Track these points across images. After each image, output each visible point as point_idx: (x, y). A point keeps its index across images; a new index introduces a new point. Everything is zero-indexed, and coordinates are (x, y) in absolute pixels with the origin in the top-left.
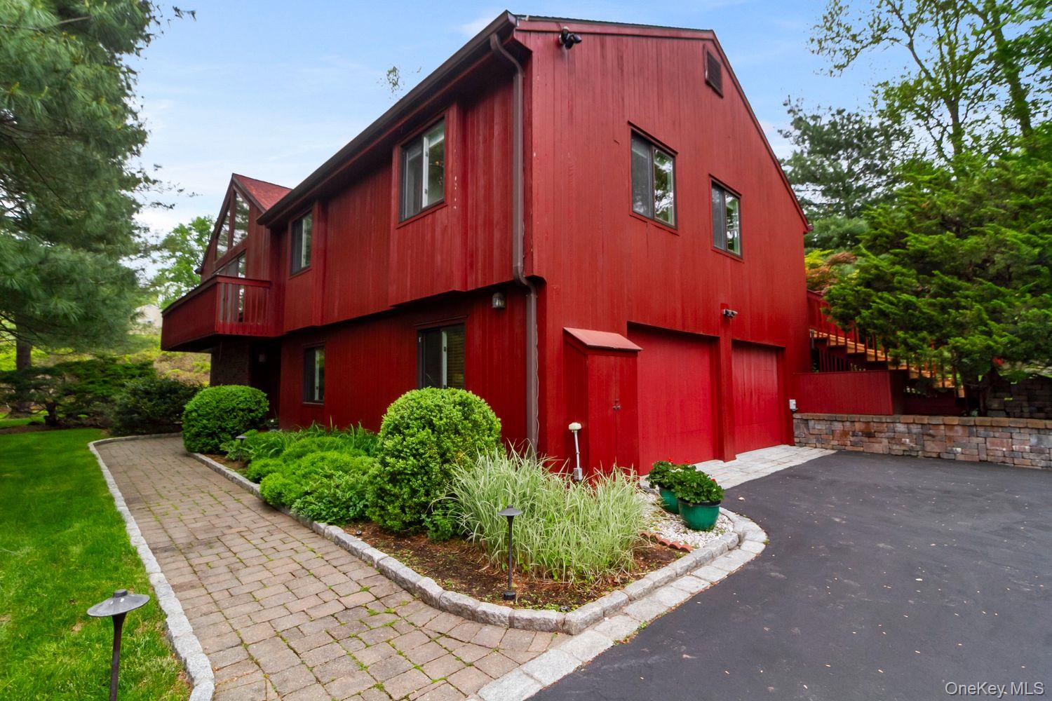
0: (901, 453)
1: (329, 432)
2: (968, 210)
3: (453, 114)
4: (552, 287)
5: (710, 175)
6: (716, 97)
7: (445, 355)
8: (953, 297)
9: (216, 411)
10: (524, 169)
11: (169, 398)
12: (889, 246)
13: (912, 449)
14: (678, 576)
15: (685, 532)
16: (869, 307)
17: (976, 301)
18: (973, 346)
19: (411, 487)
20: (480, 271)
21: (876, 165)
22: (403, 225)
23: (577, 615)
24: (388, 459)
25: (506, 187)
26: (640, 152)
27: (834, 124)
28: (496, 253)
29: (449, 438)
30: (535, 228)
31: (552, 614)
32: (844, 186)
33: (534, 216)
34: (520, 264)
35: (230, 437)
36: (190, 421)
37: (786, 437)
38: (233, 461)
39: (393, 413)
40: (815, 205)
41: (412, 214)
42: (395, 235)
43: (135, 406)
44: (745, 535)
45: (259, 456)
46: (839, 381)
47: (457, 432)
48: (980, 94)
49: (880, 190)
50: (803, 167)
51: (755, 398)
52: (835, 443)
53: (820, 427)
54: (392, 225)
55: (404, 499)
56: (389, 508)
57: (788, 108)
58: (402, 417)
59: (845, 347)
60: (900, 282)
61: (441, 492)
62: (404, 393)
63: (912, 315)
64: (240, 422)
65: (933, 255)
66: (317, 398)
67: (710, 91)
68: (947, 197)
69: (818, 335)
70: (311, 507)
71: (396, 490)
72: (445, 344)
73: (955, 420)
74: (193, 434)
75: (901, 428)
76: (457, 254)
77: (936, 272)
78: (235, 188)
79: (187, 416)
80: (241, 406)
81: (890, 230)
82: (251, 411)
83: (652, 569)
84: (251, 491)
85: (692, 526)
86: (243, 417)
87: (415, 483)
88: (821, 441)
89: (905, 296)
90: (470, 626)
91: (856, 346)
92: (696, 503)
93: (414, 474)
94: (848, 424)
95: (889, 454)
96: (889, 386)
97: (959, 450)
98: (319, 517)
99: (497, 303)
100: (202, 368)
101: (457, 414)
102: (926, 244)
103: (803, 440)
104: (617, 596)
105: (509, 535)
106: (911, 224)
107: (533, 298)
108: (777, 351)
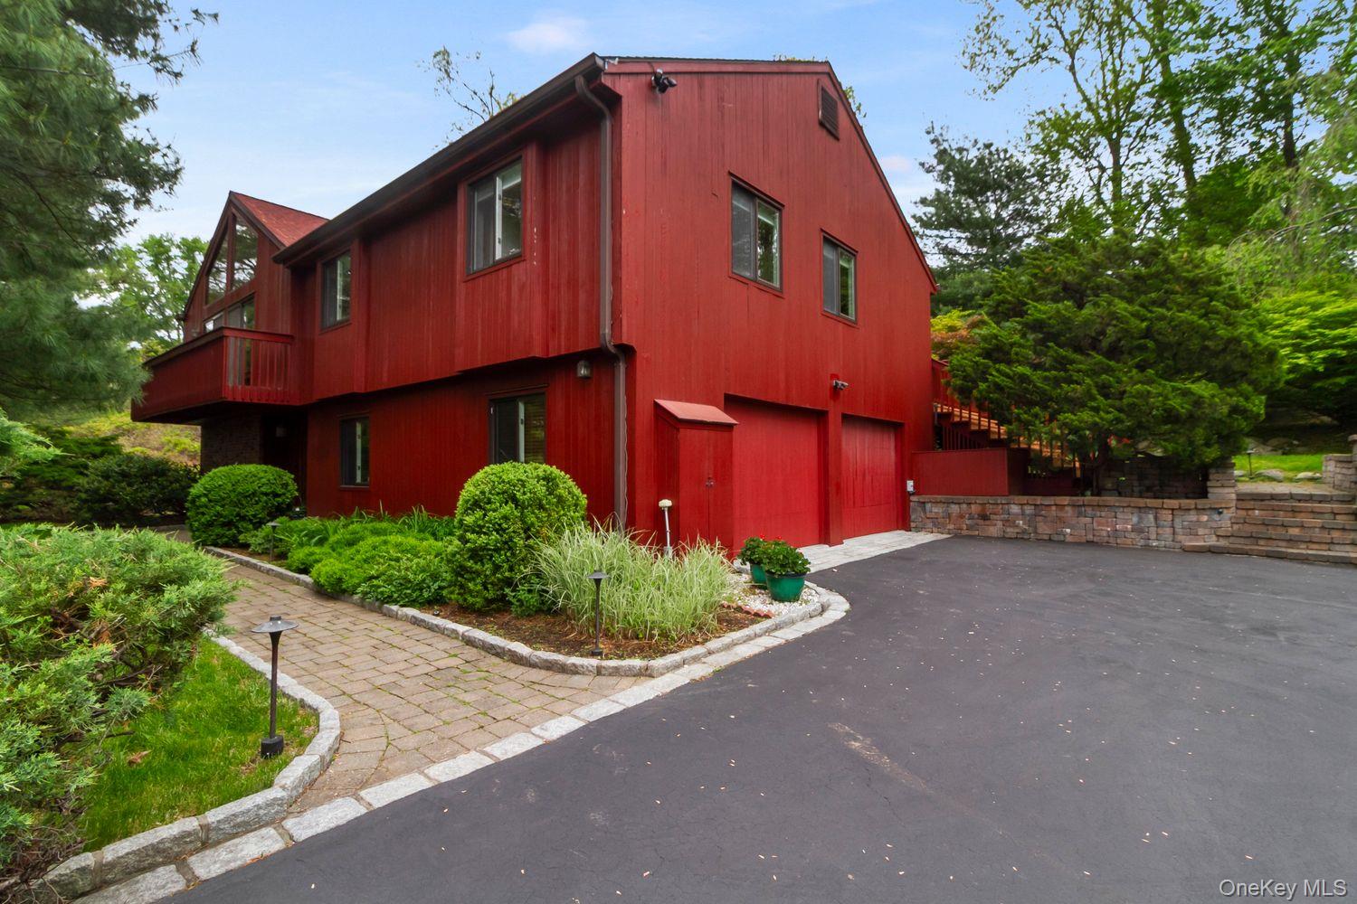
0: (1014, 536)
1: (379, 518)
2: (1086, 278)
3: (531, 155)
4: (642, 355)
5: (822, 230)
6: (831, 139)
7: (522, 428)
8: (1066, 371)
9: (233, 495)
10: (613, 227)
11: (156, 481)
12: (1011, 313)
13: (1024, 532)
14: (756, 636)
15: (771, 603)
16: (986, 380)
17: (1088, 376)
18: (1081, 422)
19: (494, 563)
20: (563, 336)
21: (1027, 211)
22: (472, 278)
23: (658, 662)
24: (469, 535)
25: (593, 245)
26: (742, 204)
27: (981, 160)
28: (582, 317)
29: (533, 513)
30: (624, 291)
31: (637, 662)
32: (992, 234)
33: (624, 278)
34: (607, 331)
35: (251, 526)
36: (198, 507)
37: (902, 521)
38: (259, 554)
39: (472, 489)
40: (960, 254)
41: (481, 266)
42: (461, 289)
43: (109, 492)
44: (829, 606)
45: (301, 545)
46: (956, 459)
47: (541, 507)
48: (1142, 132)
49: (1030, 240)
50: (947, 209)
51: (868, 478)
52: (951, 527)
53: (937, 510)
54: (458, 277)
55: (486, 576)
56: (471, 585)
57: (932, 136)
58: (483, 493)
59: (968, 423)
60: (1017, 354)
61: (525, 568)
62: (482, 468)
63: (1026, 389)
64: (263, 508)
65: (1050, 326)
66: (359, 480)
67: (824, 133)
68: (1069, 262)
69: (942, 409)
70: (380, 590)
71: (478, 567)
72: (522, 416)
73: (1065, 500)
74: (203, 524)
75: (1015, 509)
76: (538, 313)
77: (1051, 344)
78: (234, 210)
79: (193, 502)
80: (263, 489)
81: (1013, 296)
82: (276, 495)
83: (731, 631)
84: (298, 582)
85: (778, 598)
86: (266, 502)
87: (498, 559)
88: (937, 525)
89: (1020, 369)
90: (559, 678)
91: (979, 420)
92: (781, 575)
93: (497, 550)
94: (965, 506)
95: (1004, 537)
96: (1006, 462)
97: (1068, 530)
98: (390, 599)
99: (583, 372)
100: (176, 445)
101: (541, 489)
102: (1045, 313)
103: (920, 525)
104: (699, 650)
105: (596, 602)
106: (1033, 290)
107: (622, 367)
108: (894, 427)
